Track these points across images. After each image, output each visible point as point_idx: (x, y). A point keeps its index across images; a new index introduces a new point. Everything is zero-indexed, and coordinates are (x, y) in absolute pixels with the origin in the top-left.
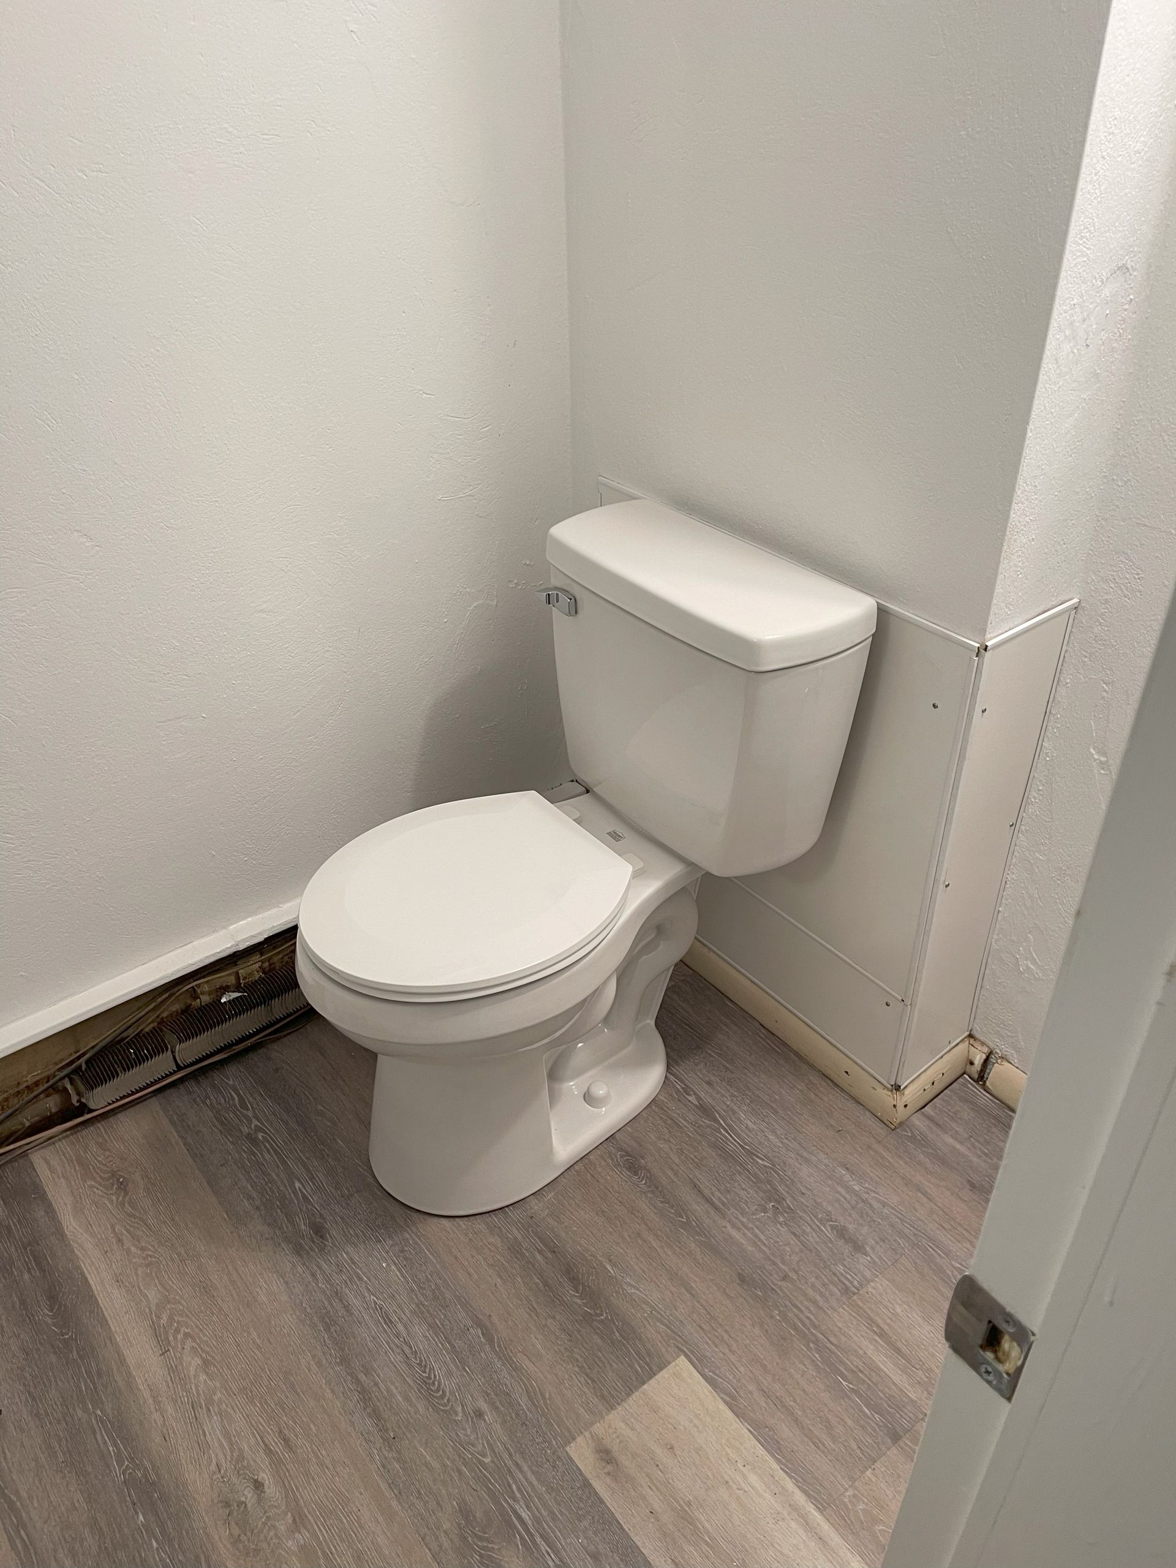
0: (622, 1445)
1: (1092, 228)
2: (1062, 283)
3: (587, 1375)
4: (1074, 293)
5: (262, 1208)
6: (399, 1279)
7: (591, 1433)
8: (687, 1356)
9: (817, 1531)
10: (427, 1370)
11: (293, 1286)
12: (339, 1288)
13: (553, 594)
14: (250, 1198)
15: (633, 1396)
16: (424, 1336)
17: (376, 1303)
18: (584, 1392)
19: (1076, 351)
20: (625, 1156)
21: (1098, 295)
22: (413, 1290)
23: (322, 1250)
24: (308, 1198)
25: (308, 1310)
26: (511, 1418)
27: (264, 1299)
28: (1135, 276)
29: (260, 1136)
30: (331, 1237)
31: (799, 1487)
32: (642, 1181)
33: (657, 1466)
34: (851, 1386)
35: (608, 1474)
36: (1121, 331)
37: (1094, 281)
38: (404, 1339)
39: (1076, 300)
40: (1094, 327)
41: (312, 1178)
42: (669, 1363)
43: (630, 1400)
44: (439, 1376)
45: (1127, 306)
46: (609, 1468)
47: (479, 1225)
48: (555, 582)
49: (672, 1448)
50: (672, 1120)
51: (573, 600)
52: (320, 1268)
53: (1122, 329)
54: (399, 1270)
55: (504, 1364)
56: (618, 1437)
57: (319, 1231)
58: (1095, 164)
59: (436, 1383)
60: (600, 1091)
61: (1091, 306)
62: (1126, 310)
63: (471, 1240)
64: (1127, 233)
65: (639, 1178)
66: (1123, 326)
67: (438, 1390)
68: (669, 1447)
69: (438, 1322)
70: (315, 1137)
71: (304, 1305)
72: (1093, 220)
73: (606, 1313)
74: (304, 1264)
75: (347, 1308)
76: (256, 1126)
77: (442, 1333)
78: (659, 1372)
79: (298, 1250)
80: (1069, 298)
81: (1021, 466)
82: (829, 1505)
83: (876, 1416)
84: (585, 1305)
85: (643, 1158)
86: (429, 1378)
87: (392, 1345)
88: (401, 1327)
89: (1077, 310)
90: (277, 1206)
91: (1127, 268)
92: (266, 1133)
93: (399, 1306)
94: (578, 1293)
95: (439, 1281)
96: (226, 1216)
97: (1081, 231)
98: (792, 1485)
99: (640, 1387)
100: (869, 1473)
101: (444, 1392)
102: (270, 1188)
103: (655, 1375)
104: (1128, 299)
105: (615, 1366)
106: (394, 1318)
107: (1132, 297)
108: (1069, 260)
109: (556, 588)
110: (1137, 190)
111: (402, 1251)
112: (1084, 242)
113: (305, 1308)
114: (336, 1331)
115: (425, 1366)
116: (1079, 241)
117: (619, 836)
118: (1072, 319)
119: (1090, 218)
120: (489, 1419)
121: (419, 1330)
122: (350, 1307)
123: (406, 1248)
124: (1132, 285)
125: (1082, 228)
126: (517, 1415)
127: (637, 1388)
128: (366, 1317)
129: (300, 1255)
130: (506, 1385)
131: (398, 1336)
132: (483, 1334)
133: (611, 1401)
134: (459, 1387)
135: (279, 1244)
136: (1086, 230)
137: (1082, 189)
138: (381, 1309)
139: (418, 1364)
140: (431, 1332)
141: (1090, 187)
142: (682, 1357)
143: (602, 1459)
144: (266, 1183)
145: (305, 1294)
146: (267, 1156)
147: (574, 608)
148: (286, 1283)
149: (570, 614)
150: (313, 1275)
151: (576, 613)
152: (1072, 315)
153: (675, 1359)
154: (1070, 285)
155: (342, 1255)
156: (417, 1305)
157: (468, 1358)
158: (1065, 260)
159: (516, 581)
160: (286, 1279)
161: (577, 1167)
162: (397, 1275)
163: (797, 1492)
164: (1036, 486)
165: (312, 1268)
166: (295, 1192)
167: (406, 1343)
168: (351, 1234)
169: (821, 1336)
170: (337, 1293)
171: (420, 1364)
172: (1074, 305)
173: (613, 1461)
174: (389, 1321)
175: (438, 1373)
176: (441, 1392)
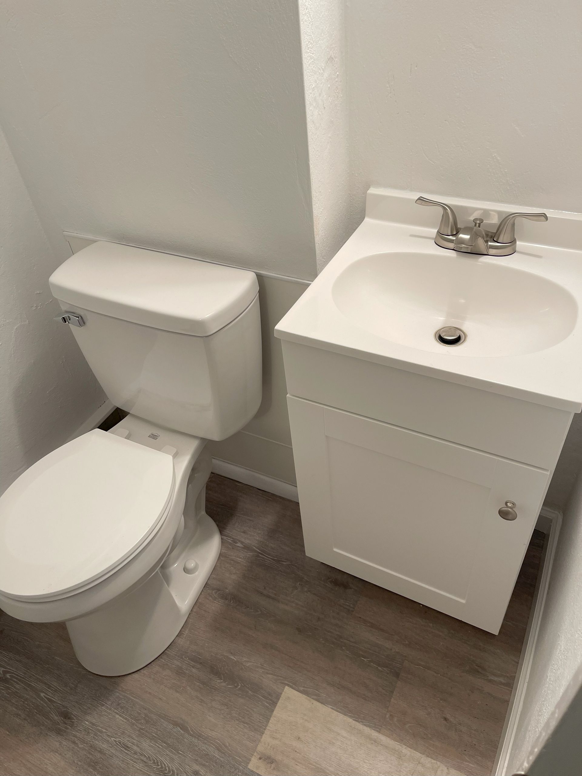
0: (274, 750)
1: (312, 41)
2: (306, 78)
3: (244, 723)
4: (312, 81)
5: (27, 718)
6: (123, 721)
7: (257, 752)
8: (288, 685)
9: (381, 743)
10: (159, 764)
11: (65, 754)
12: (91, 743)
13: (66, 317)
14: (18, 715)
15: (270, 721)
16: (150, 746)
17: (115, 741)
18: (245, 732)
19: (320, 113)
20: (217, 592)
21: (323, 78)
22: (133, 724)
23: (72, 725)
24: (51, 700)
25: (79, 763)
26: (214, 766)
27: (51, 769)
28: (337, 61)
29: (8, 676)
30: (74, 716)
31: (365, 725)
32: (231, 601)
33: (296, 751)
34: (369, 660)
35: (274, 769)
36: (337, 94)
37: (319, 71)
38: (140, 753)
39: (314, 85)
40: (325, 97)
41: (49, 687)
42: (281, 694)
43: (270, 725)
44: (167, 763)
45: (337, 80)
46: (273, 765)
47: (156, 668)
48: (64, 308)
49: (299, 738)
50: (233, 560)
51: (80, 317)
52: (75, 736)
53: (337, 92)
54: (120, 716)
55: (199, 739)
56: (271, 747)
57: (66, 716)
58: (305, 3)
59: (167, 768)
60: (191, 565)
61: (321, 86)
62: (337, 81)
63: (153, 679)
64: (328, 38)
65: (229, 601)
66: (337, 91)
67: (169, 771)
68: (297, 738)
69: (155, 735)
70: (41, 662)
71: (76, 762)
72: (311, 36)
73: (240, 683)
74: (66, 739)
75: (101, 752)
76: (3, 671)
77: (159, 739)
78: (278, 701)
79: (59, 732)
80: (311, 85)
81: (312, 184)
82: (381, 727)
83: (385, 669)
84: (228, 685)
85: (226, 588)
86: (162, 767)
87: (134, 760)
88: (135, 748)
89: (316, 91)
90: (36, 713)
91: (332, 58)
92: (11, 673)
93: (129, 736)
94: (222, 680)
95: (146, 711)
96: (8, 733)
97: (307, 45)
98: (361, 726)
99: (272, 714)
100: (392, 700)
101: (173, 771)
102: (27, 704)
103: (277, 704)
104: (336, 75)
105: (255, 710)
106: (129, 744)
107: (338, 73)
108: (305, 64)
109: (67, 312)
110: (327, 12)
111: (119, 704)
112: (310, 51)
113: (77, 763)
114: (100, 768)
115: (158, 762)
116: (308, 50)
117: (156, 436)
118: (314, 96)
119: (310, 36)
120: (202, 773)
121: (146, 744)
122: (102, 750)
123: (120, 702)
124: (336, 67)
125: (307, 42)
126: (216, 763)
127: (271, 716)
128: (113, 751)
129: (62, 735)
130: (204, 750)
131: (135, 753)
132: (181, 728)
133: (260, 729)
134: (180, 764)
135: (47, 734)
136: (310, 43)
137: (302, 20)
138: (120, 743)
139: (152, 763)
140: (153, 742)
141: (305, 18)
142: (287, 687)
143: (268, 763)
144: (23, 702)
145: (74, 756)
146: (17, 686)
147: (82, 322)
148: (60, 754)
149: (81, 325)
150: (74, 742)
151: (84, 323)
152: (314, 94)
153: (283, 690)
154: (310, 78)
155: (85, 724)
156: (139, 731)
157: (178, 746)
158: (304, 64)
159: (35, 305)
160: (59, 753)
161: (194, 610)
162: (121, 720)
163: (365, 728)
164: (320, 192)
165: (72, 739)
166: (42, 699)
167: (141, 755)
168: (85, 709)
169: (347, 641)
170: (91, 746)
171: (154, 763)
172: (314, 88)
173: (274, 761)
174: (126, 747)
175: (166, 762)
176: (171, 772)
